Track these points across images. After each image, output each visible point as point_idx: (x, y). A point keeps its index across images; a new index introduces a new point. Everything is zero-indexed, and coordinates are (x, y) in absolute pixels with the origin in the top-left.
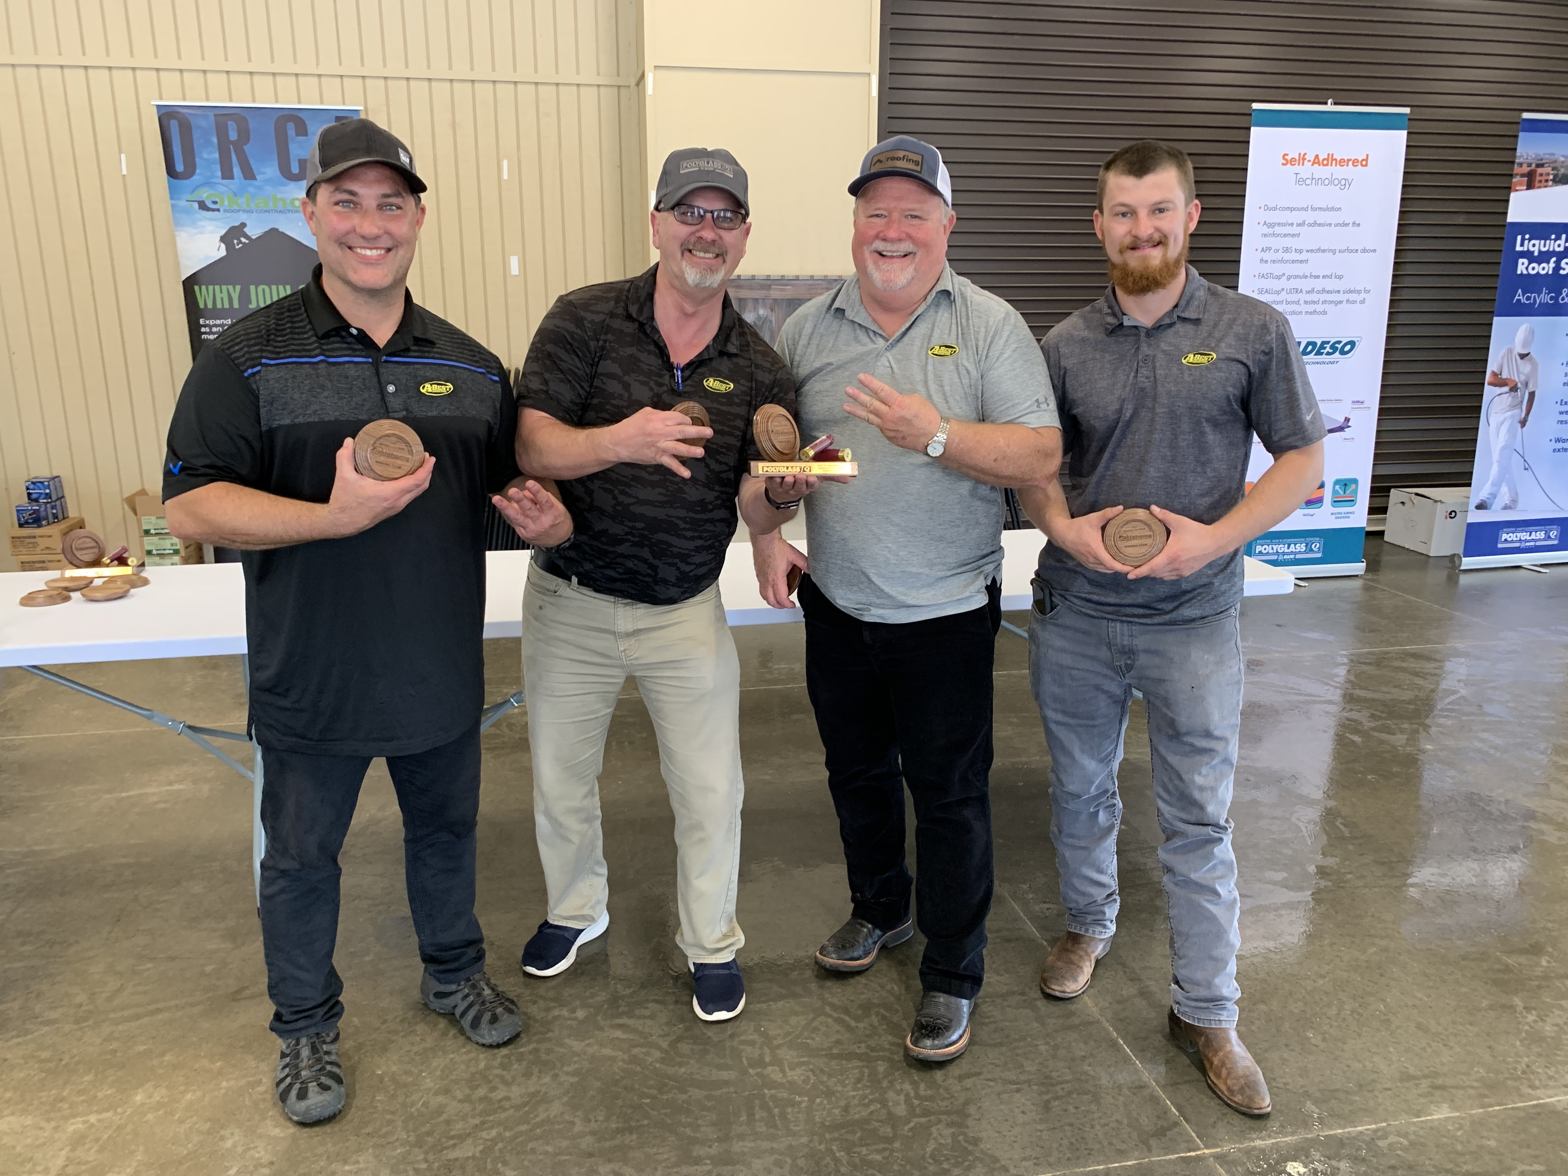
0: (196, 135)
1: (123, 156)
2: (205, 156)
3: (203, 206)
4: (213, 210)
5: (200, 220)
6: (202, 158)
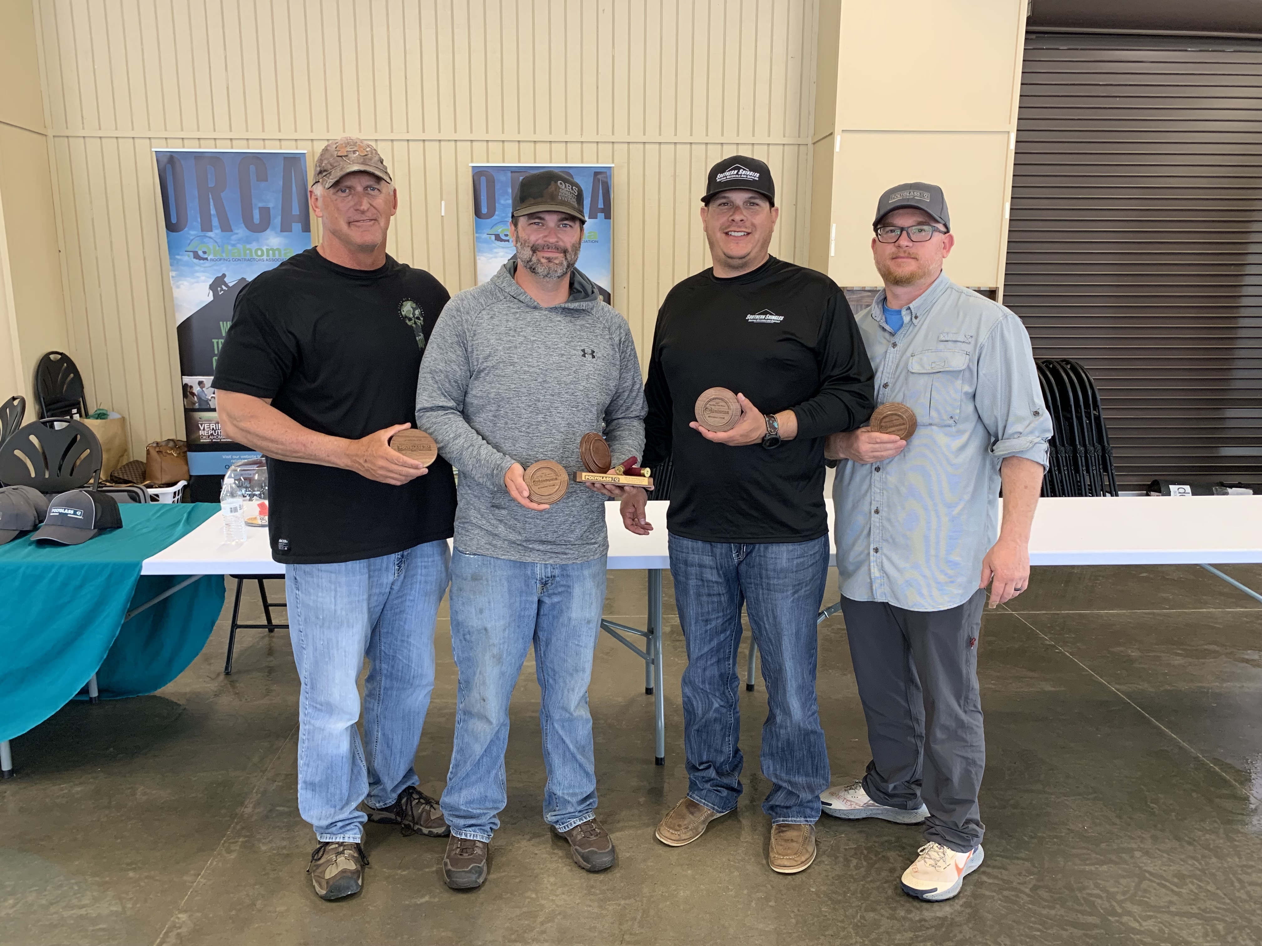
0: (497, 187)
1: (443, 203)
2: (502, 202)
3: (498, 238)
4: (505, 241)
5: (495, 248)
6: (500, 203)
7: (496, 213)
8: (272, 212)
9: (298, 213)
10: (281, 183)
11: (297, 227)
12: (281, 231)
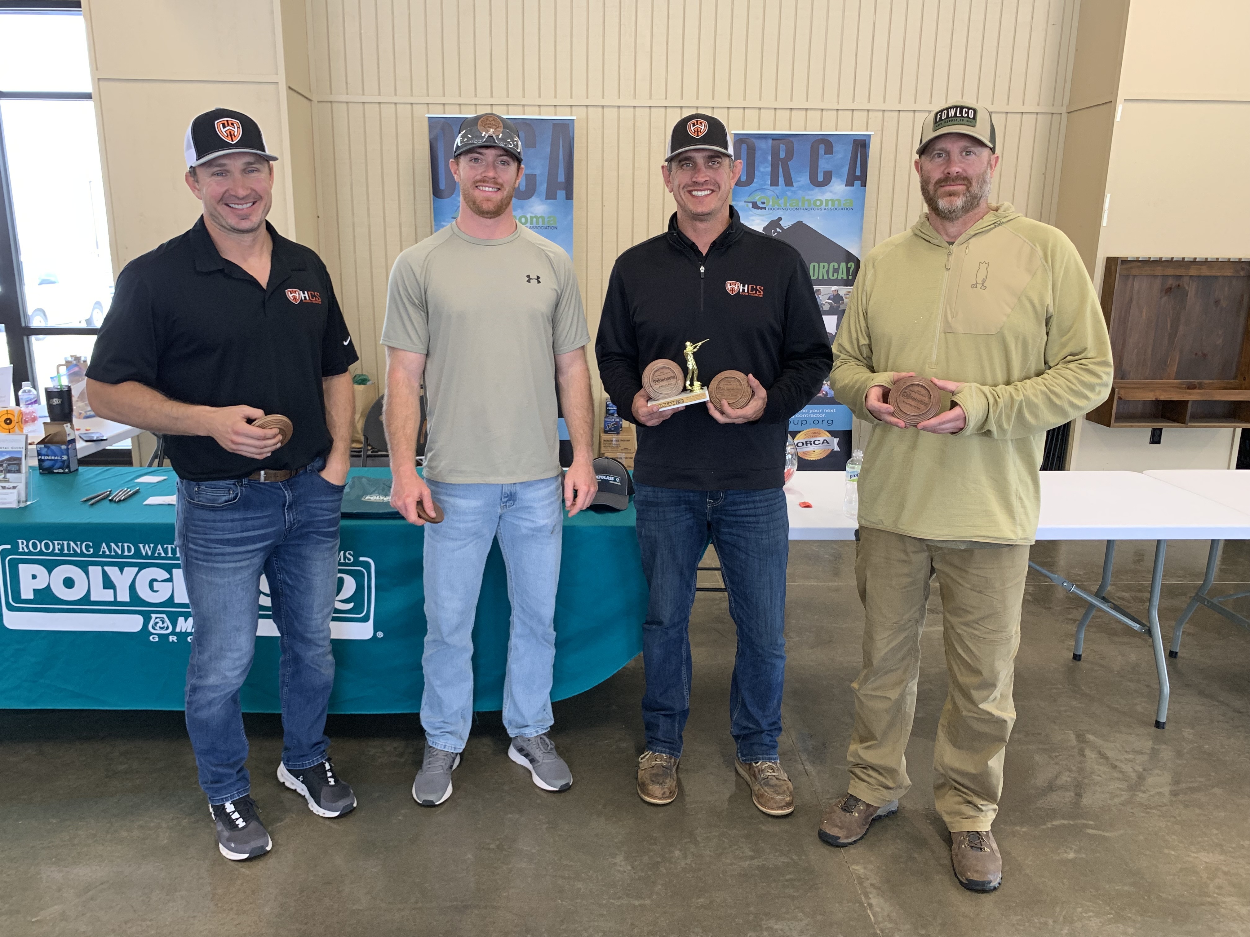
0: (758, 154)
2: (762, 169)
3: (755, 206)
4: (761, 208)
5: (752, 215)
6: (759, 171)
7: (755, 180)
8: (538, 178)
9: (563, 181)
10: (549, 150)
11: (561, 194)
12: (547, 198)
